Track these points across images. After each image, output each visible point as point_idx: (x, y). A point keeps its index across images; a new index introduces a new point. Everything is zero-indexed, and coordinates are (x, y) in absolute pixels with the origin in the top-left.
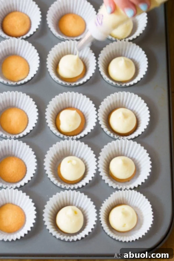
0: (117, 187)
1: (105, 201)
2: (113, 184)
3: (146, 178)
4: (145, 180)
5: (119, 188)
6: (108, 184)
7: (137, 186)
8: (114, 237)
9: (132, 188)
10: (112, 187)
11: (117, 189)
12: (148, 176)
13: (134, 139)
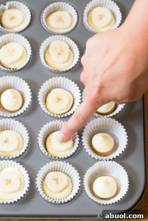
0: (98, 158)
1: (89, 168)
2: (95, 155)
3: (123, 150)
4: (122, 151)
5: (100, 159)
6: (91, 156)
7: (115, 157)
8: (96, 201)
9: (111, 158)
10: (94, 158)
11: (98, 160)
12: (125, 149)
13: (112, 117)
